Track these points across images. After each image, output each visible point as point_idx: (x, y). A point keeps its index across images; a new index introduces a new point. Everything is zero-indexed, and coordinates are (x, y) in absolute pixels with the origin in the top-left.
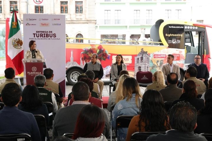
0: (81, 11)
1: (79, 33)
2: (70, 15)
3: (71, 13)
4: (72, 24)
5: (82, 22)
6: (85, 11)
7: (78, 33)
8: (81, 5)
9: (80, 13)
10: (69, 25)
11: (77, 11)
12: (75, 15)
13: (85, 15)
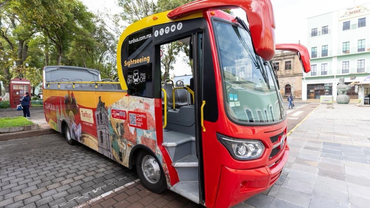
0: (290, 68)
1: (288, 84)
2: (281, 71)
3: (281, 70)
4: (282, 78)
5: (290, 76)
6: (293, 68)
7: (286, 84)
8: (290, 64)
9: (289, 69)
10: (280, 78)
11: (287, 69)
12: (284, 71)
13: (293, 70)
